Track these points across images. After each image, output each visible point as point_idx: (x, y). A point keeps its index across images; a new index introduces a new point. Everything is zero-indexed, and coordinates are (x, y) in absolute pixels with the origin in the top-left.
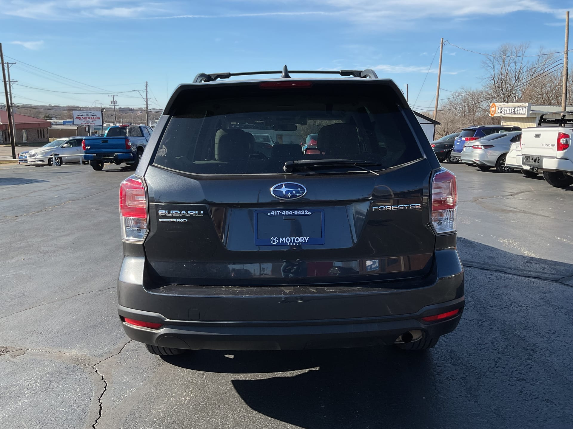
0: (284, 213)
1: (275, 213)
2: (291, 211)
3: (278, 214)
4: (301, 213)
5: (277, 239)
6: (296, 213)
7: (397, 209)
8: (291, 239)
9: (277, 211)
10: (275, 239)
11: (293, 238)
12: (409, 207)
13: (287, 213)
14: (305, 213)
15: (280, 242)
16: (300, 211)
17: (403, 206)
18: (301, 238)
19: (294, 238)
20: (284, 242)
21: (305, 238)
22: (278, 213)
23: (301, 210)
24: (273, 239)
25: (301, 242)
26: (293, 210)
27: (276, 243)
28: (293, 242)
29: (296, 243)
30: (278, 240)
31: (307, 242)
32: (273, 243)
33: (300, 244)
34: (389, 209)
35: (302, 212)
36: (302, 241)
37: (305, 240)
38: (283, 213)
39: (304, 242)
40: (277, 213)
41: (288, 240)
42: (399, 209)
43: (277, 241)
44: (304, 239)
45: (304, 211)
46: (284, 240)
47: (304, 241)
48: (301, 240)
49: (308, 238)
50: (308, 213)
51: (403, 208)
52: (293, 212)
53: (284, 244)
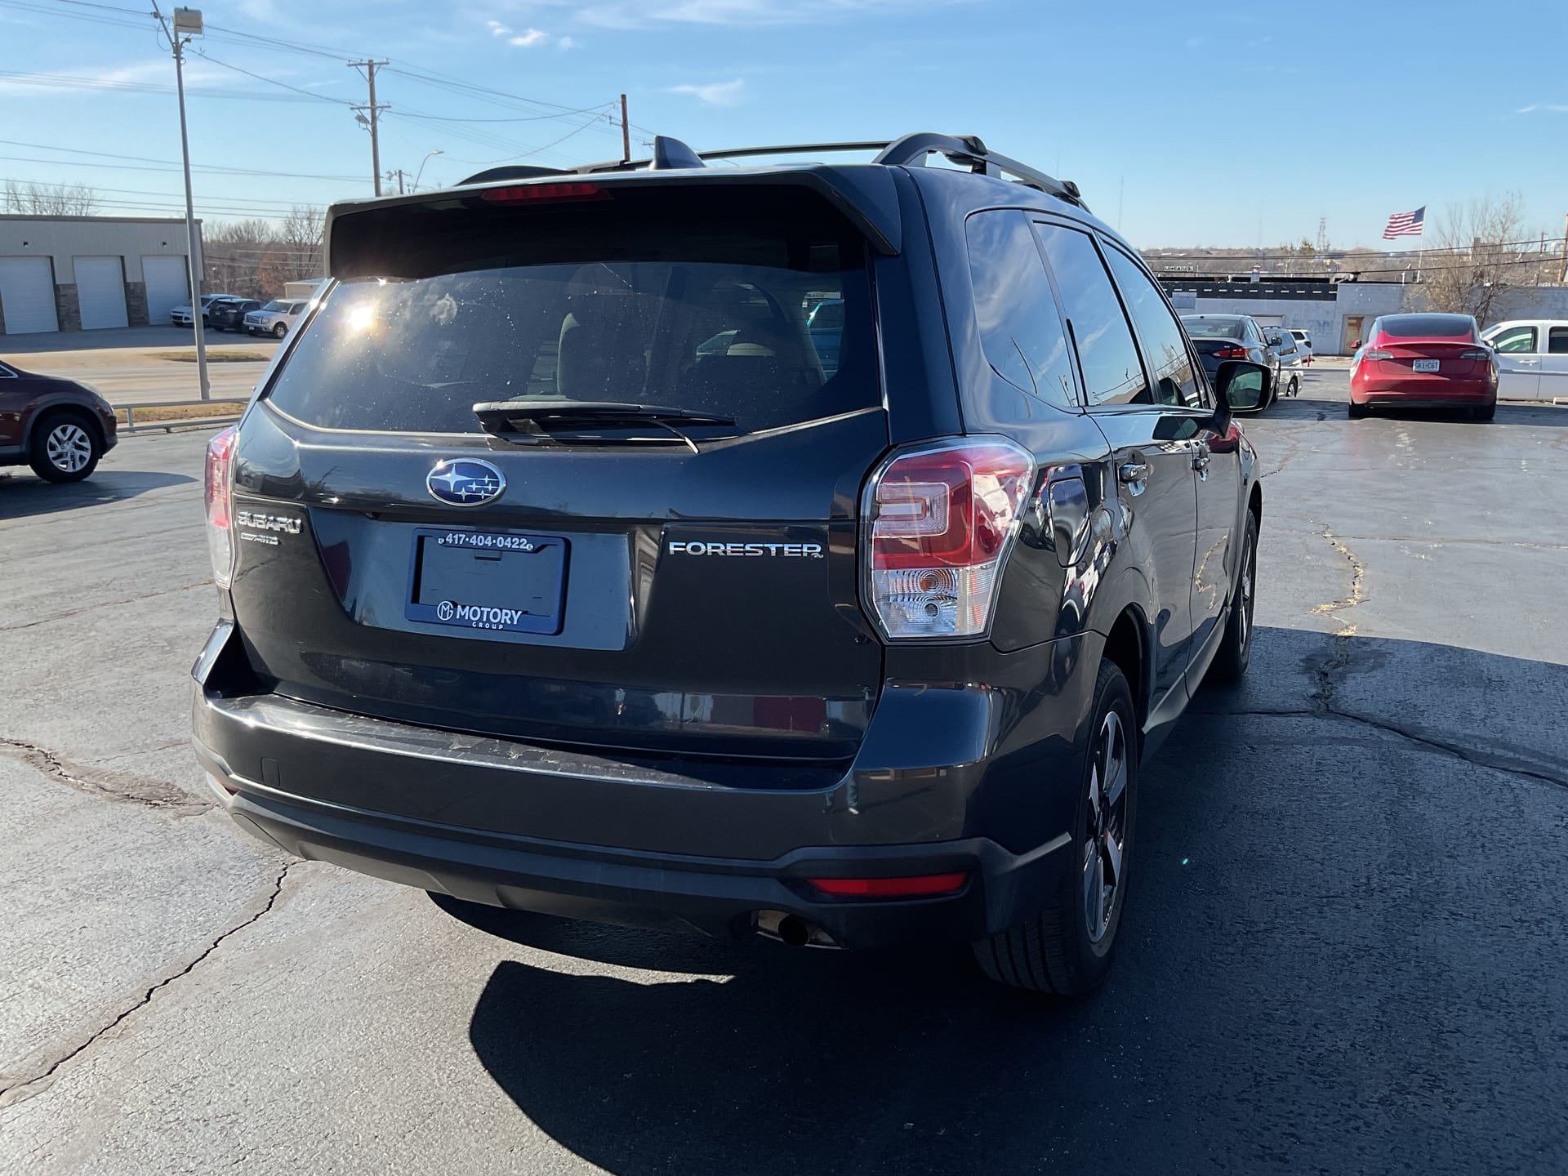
0: (473, 541)
1: (454, 539)
2: (490, 538)
3: (461, 543)
4: (512, 543)
5: (450, 609)
6: (500, 544)
7: (742, 554)
8: (482, 612)
9: (460, 535)
10: (448, 607)
11: (486, 610)
12: (780, 551)
13: (481, 542)
14: (519, 545)
15: (458, 617)
16: (510, 539)
17: (761, 545)
18: (504, 611)
19: (489, 610)
20: (467, 618)
21: (513, 612)
22: (462, 540)
23: (513, 535)
24: (443, 606)
25: (503, 622)
26: (495, 535)
27: (448, 618)
28: (485, 620)
29: (491, 623)
30: (452, 612)
31: (515, 623)
32: (441, 618)
33: (501, 627)
34: (716, 552)
35: (513, 541)
36: (505, 620)
37: (512, 619)
38: (471, 541)
39: (509, 622)
40: (459, 538)
41: (475, 613)
42: (747, 554)
43: (450, 613)
44: (509, 616)
45: (520, 539)
46: (465, 612)
47: (510, 619)
48: (504, 617)
49: (520, 613)
50: (525, 545)
51: (761, 552)
52: (494, 541)
53: (465, 624)
